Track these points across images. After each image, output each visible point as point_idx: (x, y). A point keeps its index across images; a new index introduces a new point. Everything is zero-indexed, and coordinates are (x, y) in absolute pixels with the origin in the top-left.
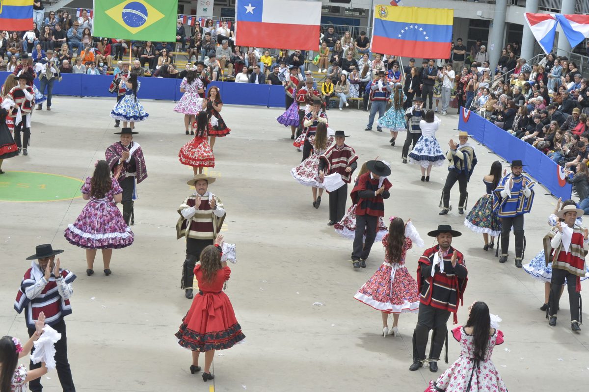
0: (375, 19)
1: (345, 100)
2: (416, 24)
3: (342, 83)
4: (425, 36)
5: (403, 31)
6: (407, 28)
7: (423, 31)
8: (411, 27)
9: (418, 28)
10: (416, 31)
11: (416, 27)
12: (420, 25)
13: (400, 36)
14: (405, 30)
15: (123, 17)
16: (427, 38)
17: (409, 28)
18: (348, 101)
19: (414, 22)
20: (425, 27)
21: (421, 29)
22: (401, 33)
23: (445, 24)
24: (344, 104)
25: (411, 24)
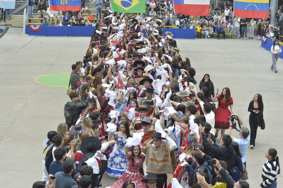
0: (234, 1)
1: (208, 34)
2: (253, 3)
3: (207, 26)
4: (257, 8)
5: (247, 6)
6: (249, 5)
7: (256, 6)
8: (251, 4)
9: (254, 5)
10: (253, 6)
11: (253, 4)
12: (254, 4)
13: (246, 8)
14: (248, 6)
15: (121, 3)
16: (258, 9)
17: (250, 5)
18: (209, 35)
19: (252, 2)
20: (257, 4)
21: (255, 5)
22: (246, 7)
23: (266, 3)
24: (208, 36)
25: (251, 3)
